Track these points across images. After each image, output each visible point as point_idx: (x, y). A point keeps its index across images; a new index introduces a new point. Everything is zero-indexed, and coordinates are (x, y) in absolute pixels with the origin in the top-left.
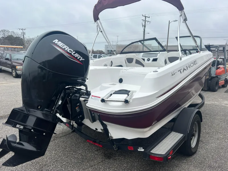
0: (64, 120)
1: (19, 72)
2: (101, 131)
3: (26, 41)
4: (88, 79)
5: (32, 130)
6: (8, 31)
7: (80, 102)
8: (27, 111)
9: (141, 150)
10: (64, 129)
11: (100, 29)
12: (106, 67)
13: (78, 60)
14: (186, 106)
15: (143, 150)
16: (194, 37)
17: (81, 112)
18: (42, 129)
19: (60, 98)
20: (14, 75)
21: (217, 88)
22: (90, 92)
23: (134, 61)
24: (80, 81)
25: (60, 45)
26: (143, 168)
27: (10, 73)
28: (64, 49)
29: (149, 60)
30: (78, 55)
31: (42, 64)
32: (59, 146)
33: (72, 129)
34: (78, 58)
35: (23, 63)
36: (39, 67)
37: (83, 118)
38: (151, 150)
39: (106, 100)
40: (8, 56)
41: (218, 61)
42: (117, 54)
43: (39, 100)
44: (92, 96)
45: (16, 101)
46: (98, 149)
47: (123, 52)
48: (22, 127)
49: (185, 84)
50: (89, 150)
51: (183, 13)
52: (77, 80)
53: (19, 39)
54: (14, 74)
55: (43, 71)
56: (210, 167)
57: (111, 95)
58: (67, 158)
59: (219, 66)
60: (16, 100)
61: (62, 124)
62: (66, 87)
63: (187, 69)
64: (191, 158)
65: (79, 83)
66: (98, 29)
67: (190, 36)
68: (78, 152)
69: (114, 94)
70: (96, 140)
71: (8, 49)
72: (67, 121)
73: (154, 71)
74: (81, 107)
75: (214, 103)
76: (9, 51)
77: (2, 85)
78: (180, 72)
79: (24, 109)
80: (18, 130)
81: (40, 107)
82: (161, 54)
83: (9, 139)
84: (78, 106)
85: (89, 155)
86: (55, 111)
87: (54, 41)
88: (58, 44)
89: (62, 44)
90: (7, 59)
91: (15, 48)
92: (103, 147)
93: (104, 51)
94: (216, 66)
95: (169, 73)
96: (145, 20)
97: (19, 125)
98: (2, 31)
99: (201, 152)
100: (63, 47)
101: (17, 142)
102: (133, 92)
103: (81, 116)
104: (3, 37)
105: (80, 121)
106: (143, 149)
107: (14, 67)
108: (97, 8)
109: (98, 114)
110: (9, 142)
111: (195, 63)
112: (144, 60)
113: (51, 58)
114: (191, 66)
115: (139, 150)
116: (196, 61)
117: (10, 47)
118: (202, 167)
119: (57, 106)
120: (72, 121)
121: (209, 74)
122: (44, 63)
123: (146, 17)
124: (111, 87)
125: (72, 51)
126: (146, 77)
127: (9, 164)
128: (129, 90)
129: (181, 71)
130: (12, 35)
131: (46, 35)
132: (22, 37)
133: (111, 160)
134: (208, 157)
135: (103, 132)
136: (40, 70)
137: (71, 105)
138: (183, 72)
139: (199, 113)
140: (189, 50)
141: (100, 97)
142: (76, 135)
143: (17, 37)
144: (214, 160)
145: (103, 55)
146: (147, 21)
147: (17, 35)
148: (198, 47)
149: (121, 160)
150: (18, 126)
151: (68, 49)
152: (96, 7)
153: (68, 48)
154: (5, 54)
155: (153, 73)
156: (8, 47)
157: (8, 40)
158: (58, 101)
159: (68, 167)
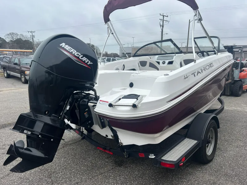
0: (73, 126)
1: (27, 78)
2: (111, 138)
3: (36, 45)
4: (96, 84)
5: (40, 136)
6: (17, 34)
7: (88, 107)
8: (35, 116)
9: (152, 156)
10: (74, 136)
11: (111, 30)
12: (117, 71)
13: (86, 64)
14: (203, 112)
16: (210, 38)
17: (90, 118)
18: (49, 135)
19: (68, 104)
20: (23, 81)
21: (240, 93)
22: (99, 97)
23: (148, 64)
24: (88, 85)
25: (67, 49)
26: (155, 176)
27: (19, 79)
28: (71, 53)
29: (164, 63)
30: (86, 59)
31: (49, 69)
32: (68, 153)
33: (82, 136)
34: (86, 62)
35: (30, 67)
36: (47, 72)
37: (92, 124)
38: (162, 157)
39: (114, 104)
40: (16, 61)
41: (242, 63)
42: (130, 57)
43: (46, 106)
44: (100, 101)
46: (109, 156)
47: (136, 54)
48: (29, 133)
49: (199, 87)
50: (99, 157)
51: (197, 12)
52: (85, 85)
53: (28, 43)
54: (23, 79)
55: (50, 76)
56: (226, 175)
57: (120, 99)
58: (76, 165)
59: (244, 68)
60: (24, 106)
61: (72, 131)
62: (74, 92)
63: (202, 72)
64: (206, 166)
65: (87, 88)
66: (109, 31)
67: (206, 37)
68: (88, 159)
69: (122, 98)
70: (106, 147)
71: (16, 53)
72: (76, 127)
73: (165, 74)
74: (89, 112)
75: (236, 108)
76: (18, 55)
77: (11, 91)
78: (193, 75)
79: (32, 115)
80: (25, 135)
81: (48, 113)
82: (177, 56)
83: (17, 145)
84: (87, 111)
85: (100, 162)
86: (63, 117)
87: (61, 45)
88: (65, 48)
89: (69, 47)
90: (16, 64)
91: (24, 52)
92: (113, 154)
93: (119, 54)
94: (239, 69)
95: (182, 76)
96: (163, 19)
97: (27, 131)
98: (10, 34)
99: (218, 159)
100: (70, 50)
101: (24, 148)
102: (143, 96)
103: (90, 122)
104: (11, 41)
105: (89, 127)
106: (154, 156)
107: (22, 72)
108: (108, 9)
109: (108, 120)
110: (17, 148)
111: (211, 65)
112: (159, 63)
113: (58, 62)
114: (206, 69)
115: (150, 157)
116: (212, 63)
117: (19, 51)
118: (218, 176)
119: (65, 111)
120: (82, 127)
121: (232, 78)
122: (51, 68)
123: (163, 16)
124: (120, 92)
125: (80, 55)
126: (156, 81)
127: (17, 170)
128: (138, 94)
129: (195, 74)
130: (20, 38)
131: (53, 39)
132: (31, 40)
133: (121, 168)
134: (224, 165)
135: (113, 139)
136: (47, 74)
137: (79, 110)
138: (197, 75)
139: (215, 119)
140: (207, 52)
141: (108, 102)
142: (86, 143)
143: (26, 41)
144: (231, 169)
145: (117, 58)
146: (165, 21)
147: (26, 38)
148: (215, 48)
149: (132, 168)
150: (25, 131)
151: (75, 52)
152: (106, 7)
153: (76, 51)
154: (13, 59)
155: (163, 76)
156: (17, 51)
157: (17, 43)
158: (66, 107)
159: (77, 175)
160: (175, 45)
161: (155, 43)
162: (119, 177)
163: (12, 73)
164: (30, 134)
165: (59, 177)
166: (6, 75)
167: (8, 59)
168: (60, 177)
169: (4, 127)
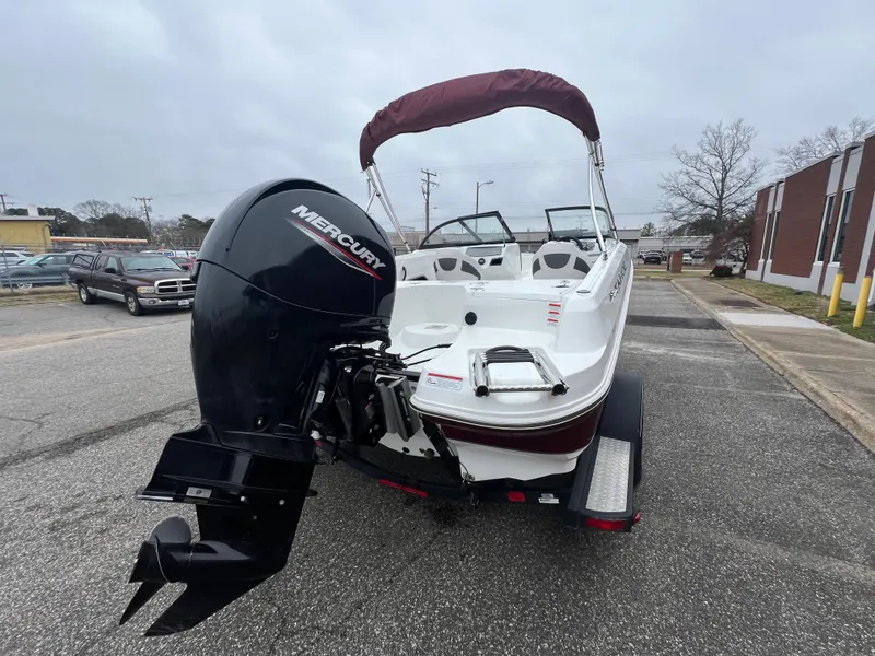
1: (145, 302)
3: (155, 228)
5: (243, 499)
6: (105, 205)
7: (375, 389)
8: (221, 438)
9: (550, 499)
11: (375, 187)
13: (369, 267)
15: (556, 501)
17: (379, 417)
20: (133, 310)
22: (398, 357)
23: (459, 265)
25: (314, 223)
27: (122, 306)
28: (327, 236)
29: (482, 263)
30: (369, 252)
34: (369, 262)
38: (585, 502)
40: (112, 264)
42: (413, 249)
43: (259, 401)
44: (430, 374)
45: (149, 378)
47: (426, 244)
48: (206, 494)
53: (136, 223)
54: (132, 306)
58: (334, 541)
62: (334, 349)
63: (621, 281)
66: (372, 188)
68: (360, 516)
69: (488, 362)
70: (409, 478)
71: (109, 246)
76: (114, 251)
77: (101, 335)
78: (616, 289)
80: (193, 507)
81: (264, 422)
82: (509, 248)
84: (371, 401)
85: (394, 521)
86: (307, 426)
87: (294, 211)
88: (308, 220)
89: (321, 218)
90: (111, 271)
97: (196, 489)
98: (89, 203)
100: (323, 227)
101: (192, 544)
103: (376, 427)
104: (92, 219)
106: (556, 497)
107: (129, 290)
108: (374, 133)
111: (624, 265)
114: (623, 275)
115: (541, 501)
116: (624, 262)
117: (114, 242)
119: (311, 406)
125: (352, 240)
127: (173, 626)
129: (617, 287)
130: (115, 214)
132: (144, 218)
138: (619, 289)
141: (461, 379)
143: (128, 219)
147: (130, 212)
150: (192, 492)
151: (338, 234)
153: (339, 231)
154: (103, 259)
155: (577, 296)
156: (111, 242)
157: (107, 225)
158: (313, 394)
159: (347, 574)
160: (503, 224)
161: (460, 220)
162: (462, 560)
163: (102, 293)
164: (208, 496)
165: (298, 593)
166: (84, 297)
167: (90, 260)
168: (301, 589)
169: (94, 441)
